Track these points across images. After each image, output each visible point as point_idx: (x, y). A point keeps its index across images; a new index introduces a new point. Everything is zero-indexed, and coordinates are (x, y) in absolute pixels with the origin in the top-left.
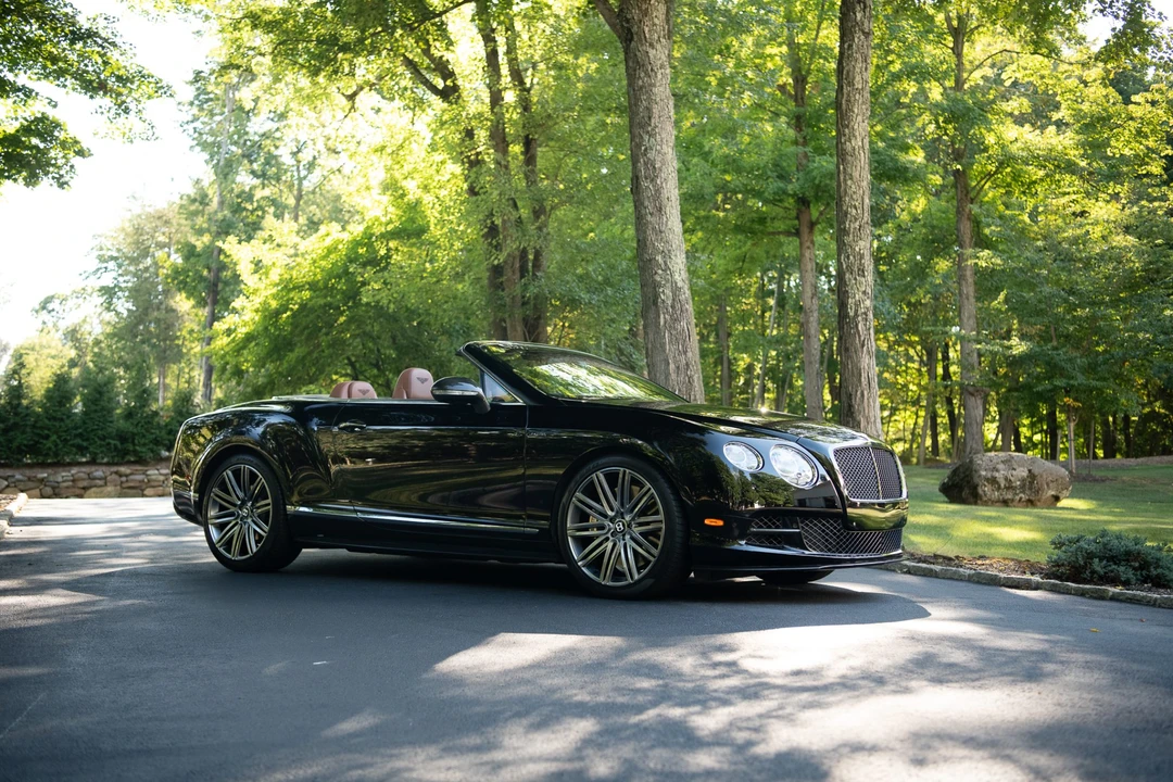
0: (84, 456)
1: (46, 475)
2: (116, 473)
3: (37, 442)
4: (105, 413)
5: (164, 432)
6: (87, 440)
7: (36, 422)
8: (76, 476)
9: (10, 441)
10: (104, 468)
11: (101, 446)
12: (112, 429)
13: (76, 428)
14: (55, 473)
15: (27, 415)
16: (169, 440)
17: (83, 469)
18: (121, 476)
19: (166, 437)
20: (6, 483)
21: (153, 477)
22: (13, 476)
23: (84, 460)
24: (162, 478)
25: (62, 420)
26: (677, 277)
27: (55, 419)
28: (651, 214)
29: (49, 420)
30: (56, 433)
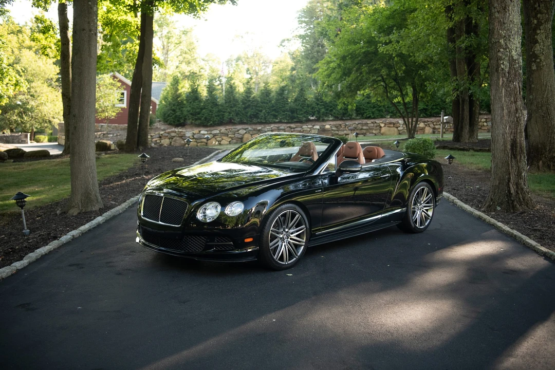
0: (277, 119)
1: (260, 128)
2: (290, 127)
3: (257, 113)
4: (285, 100)
5: (309, 109)
6: (278, 112)
7: (257, 104)
8: (273, 128)
9: (247, 113)
10: (284, 125)
11: (284, 115)
12: (287, 107)
13: (273, 106)
14: (265, 127)
15: (253, 101)
16: (312, 112)
17: (276, 125)
18: (291, 128)
19: (311, 110)
20: (245, 131)
21: (305, 129)
22: (248, 128)
23: (277, 121)
24: (309, 129)
25: (267, 103)
26: (514, 53)
27: (264, 103)
28: (498, 12)
29: (262, 103)
30: (265, 109)
